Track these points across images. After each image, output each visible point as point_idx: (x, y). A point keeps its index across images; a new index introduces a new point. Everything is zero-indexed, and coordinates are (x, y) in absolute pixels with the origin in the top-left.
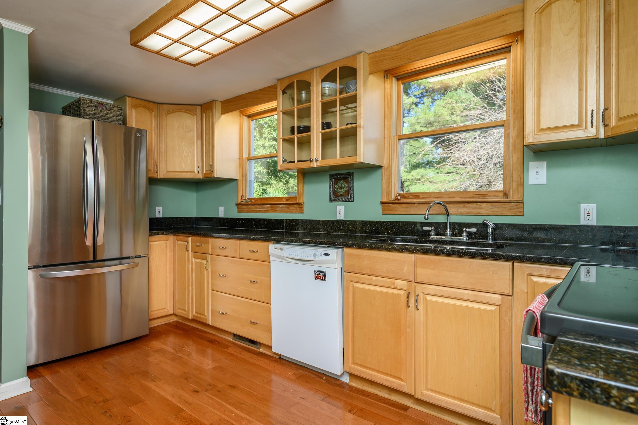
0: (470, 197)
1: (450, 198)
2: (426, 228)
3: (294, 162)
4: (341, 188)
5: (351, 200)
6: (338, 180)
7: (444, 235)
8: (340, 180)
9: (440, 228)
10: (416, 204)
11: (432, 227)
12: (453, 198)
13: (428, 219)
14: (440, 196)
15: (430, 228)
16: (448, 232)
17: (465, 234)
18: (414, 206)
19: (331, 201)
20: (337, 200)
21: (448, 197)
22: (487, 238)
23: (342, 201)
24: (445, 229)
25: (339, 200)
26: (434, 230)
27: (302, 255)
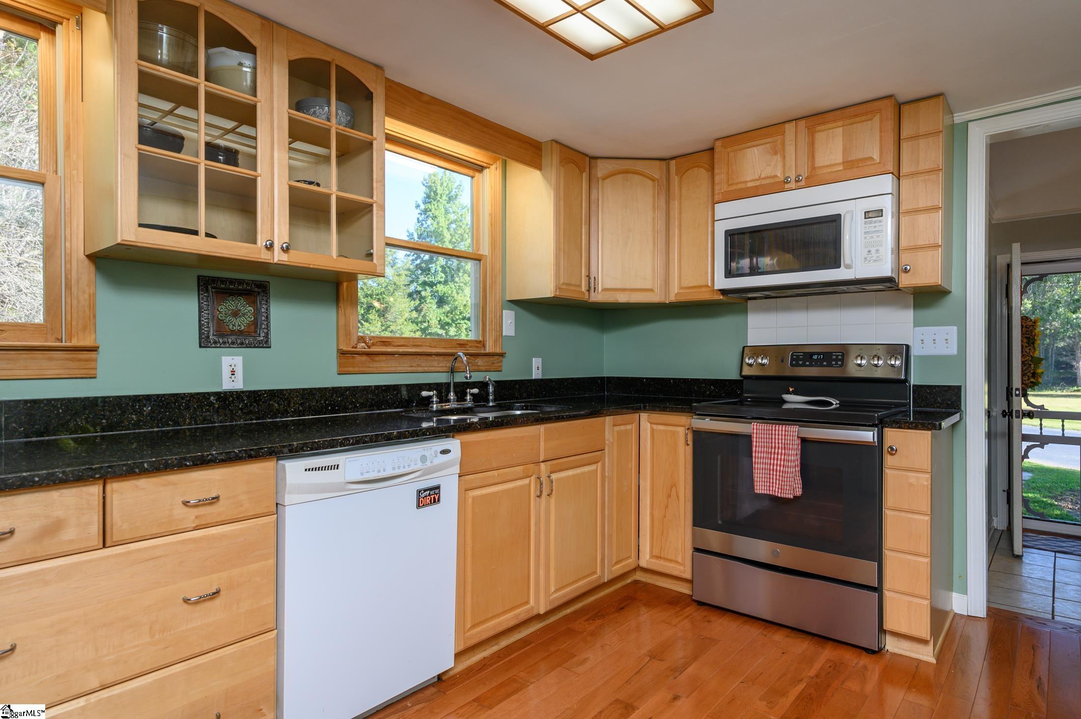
0: (452, 348)
1: (431, 347)
2: (425, 394)
3: (195, 233)
4: (235, 314)
5: (265, 344)
6: (226, 293)
7: (448, 401)
8: (231, 294)
9: (442, 389)
10: (396, 356)
11: (433, 391)
12: (436, 347)
13: (470, 377)
14: (420, 344)
15: (431, 393)
16: (452, 396)
17: (468, 397)
18: (393, 358)
19: (204, 342)
20: (224, 343)
21: (429, 346)
22: (488, 401)
23: (242, 345)
24: (448, 392)
25: (233, 343)
26: (437, 396)
27: (396, 466)
